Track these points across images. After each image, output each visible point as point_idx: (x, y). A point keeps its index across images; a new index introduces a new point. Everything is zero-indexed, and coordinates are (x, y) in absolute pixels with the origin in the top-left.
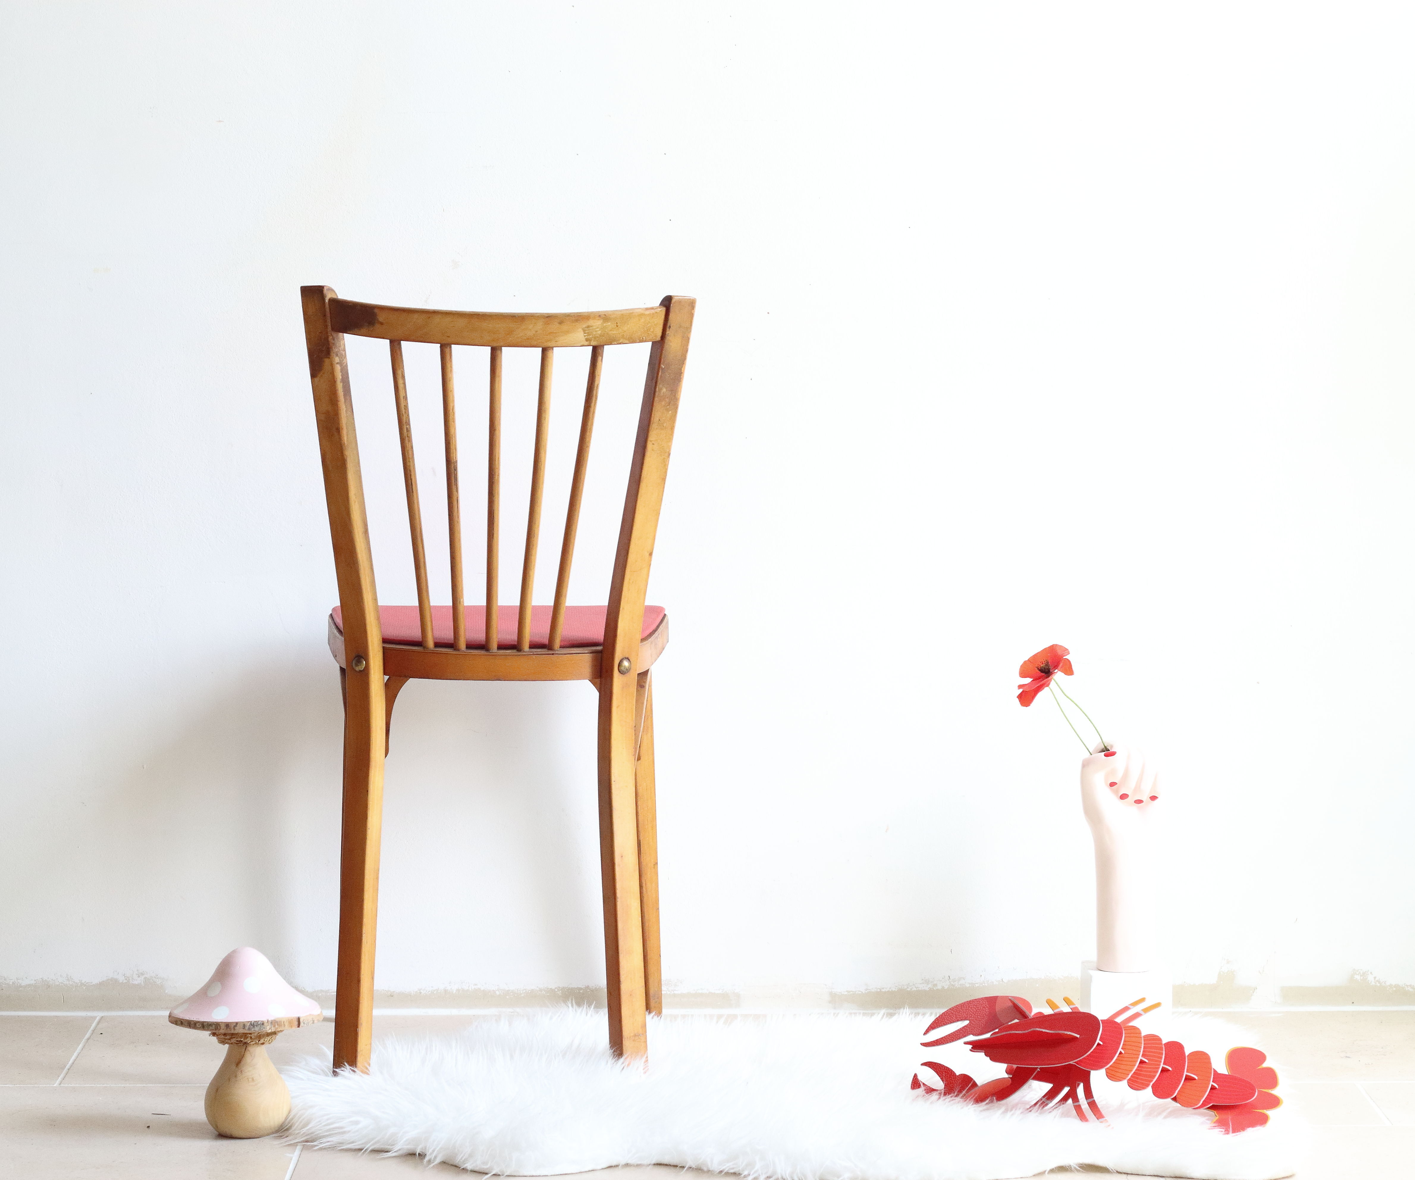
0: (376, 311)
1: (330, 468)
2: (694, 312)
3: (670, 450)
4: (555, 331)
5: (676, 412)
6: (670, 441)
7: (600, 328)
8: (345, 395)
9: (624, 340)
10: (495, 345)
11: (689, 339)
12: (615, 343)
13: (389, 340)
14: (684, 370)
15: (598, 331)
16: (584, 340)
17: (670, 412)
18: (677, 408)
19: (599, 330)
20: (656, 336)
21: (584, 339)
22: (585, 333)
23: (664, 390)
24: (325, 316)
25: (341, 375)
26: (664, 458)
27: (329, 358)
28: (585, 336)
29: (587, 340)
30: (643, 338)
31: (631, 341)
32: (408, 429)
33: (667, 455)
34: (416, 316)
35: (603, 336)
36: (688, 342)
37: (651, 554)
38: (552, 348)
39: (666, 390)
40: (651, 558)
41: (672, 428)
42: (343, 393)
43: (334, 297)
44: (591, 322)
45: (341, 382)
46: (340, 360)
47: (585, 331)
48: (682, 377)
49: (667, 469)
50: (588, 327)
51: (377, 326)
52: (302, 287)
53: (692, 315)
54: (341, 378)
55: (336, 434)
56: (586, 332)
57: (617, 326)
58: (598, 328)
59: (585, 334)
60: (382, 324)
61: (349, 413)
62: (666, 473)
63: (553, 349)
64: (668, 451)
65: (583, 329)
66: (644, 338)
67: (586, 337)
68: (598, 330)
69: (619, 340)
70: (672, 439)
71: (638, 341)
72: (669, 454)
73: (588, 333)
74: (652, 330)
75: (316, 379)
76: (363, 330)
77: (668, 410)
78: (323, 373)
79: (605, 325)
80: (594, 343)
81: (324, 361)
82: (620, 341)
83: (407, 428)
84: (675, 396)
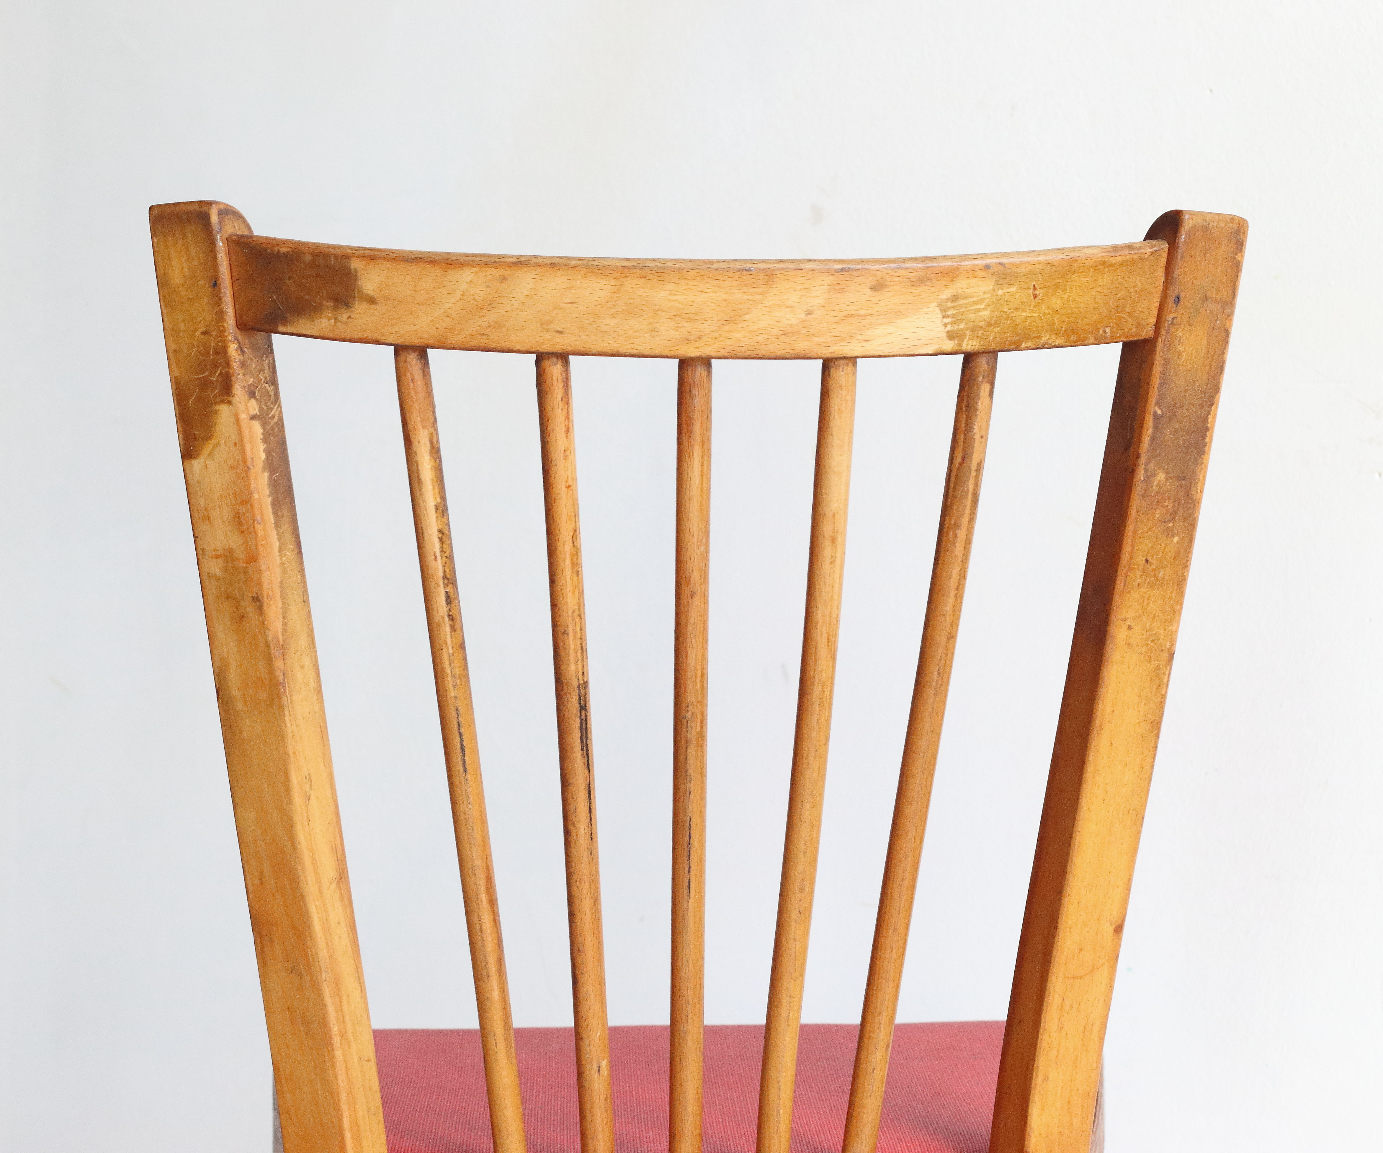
0: (355, 264)
1: (240, 706)
2: (1243, 256)
3: (1173, 643)
4: (861, 312)
5: (1191, 540)
6: (1171, 620)
7: (986, 301)
8: (276, 506)
9: (1054, 337)
10: (691, 351)
11: (1227, 334)
12: (1029, 344)
13: (393, 347)
14: (1214, 422)
15: (978, 310)
16: (944, 335)
17: (1176, 539)
18: (1193, 526)
19: (984, 309)
20: (1139, 325)
21: (941, 332)
22: (945, 317)
23: (1161, 476)
24: (216, 284)
25: (265, 451)
26: (1158, 668)
27: (229, 403)
28: (945, 325)
29: (951, 336)
30: (1105, 332)
31: (1073, 338)
32: (451, 595)
33: (1165, 655)
34: (467, 275)
35: (996, 324)
36: (1226, 343)
37: (1119, 929)
38: (852, 360)
39: (1166, 479)
40: (1119, 938)
41: (1180, 583)
42: (270, 499)
43: (240, 233)
44: (961, 286)
45: (263, 470)
46: (261, 409)
47: (945, 311)
48: (1207, 440)
49: (1164, 696)
50: (955, 298)
51: (359, 308)
52: (151, 208)
53: (1236, 267)
54: (263, 456)
55: (251, 611)
56: (950, 312)
57: (1035, 296)
58: (981, 302)
59: (946, 320)
60: (372, 301)
61: (290, 554)
62: (1162, 705)
63: (855, 364)
64: (1168, 645)
65: (939, 305)
66: (1108, 330)
67: (949, 328)
68: (983, 306)
69: (1040, 337)
70: (1180, 613)
71: (1092, 339)
72: (1171, 656)
73: (953, 316)
74: (1128, 309)
75: (197, 464)
76: (323, 323)
77: (1170, 533)
78: (215, 446)
79: (1000, 292)
80: (969, 345)
81: (216, 412)
82: (1044, 339)
83: (447, 592)
84: (1188, 494)
